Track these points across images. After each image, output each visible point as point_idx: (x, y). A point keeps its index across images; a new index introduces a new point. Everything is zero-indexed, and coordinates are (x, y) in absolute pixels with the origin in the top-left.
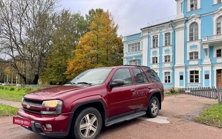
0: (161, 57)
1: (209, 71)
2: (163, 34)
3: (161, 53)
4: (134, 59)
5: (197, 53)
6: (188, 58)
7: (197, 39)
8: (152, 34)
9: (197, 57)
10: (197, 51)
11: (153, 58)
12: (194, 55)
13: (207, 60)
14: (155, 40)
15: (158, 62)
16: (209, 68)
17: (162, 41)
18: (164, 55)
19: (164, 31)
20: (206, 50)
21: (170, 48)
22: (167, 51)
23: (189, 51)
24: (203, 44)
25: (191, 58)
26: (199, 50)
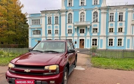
0: (53, 30)
1: (76, 40)
2: (54, 17)
3: (53, 28)
4: (36, 29)
5: (71, 30)
6: (67, 33)
7: (71, 23)
8: (48, 16)
9: (71, 32)
10: (71, 29)
11: (49, 31)
12: (70, 31)
13: (76, 34)
14: (49, 19)
15: (52, 33)
16: (76, 38)
17: (53, 21)
18: (55, 29)
19: (55, 15)
20: (76, 29)
21: (58, 26)
22: (56, 27)
23: (68, 29)
24: (74, 26)
25: (69, 33)
26: (72, 28)
